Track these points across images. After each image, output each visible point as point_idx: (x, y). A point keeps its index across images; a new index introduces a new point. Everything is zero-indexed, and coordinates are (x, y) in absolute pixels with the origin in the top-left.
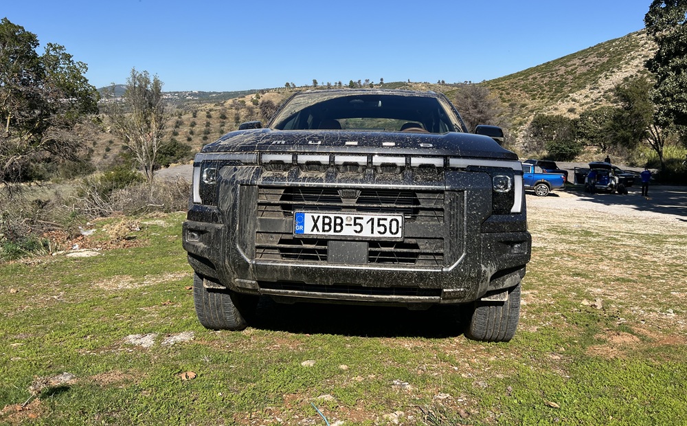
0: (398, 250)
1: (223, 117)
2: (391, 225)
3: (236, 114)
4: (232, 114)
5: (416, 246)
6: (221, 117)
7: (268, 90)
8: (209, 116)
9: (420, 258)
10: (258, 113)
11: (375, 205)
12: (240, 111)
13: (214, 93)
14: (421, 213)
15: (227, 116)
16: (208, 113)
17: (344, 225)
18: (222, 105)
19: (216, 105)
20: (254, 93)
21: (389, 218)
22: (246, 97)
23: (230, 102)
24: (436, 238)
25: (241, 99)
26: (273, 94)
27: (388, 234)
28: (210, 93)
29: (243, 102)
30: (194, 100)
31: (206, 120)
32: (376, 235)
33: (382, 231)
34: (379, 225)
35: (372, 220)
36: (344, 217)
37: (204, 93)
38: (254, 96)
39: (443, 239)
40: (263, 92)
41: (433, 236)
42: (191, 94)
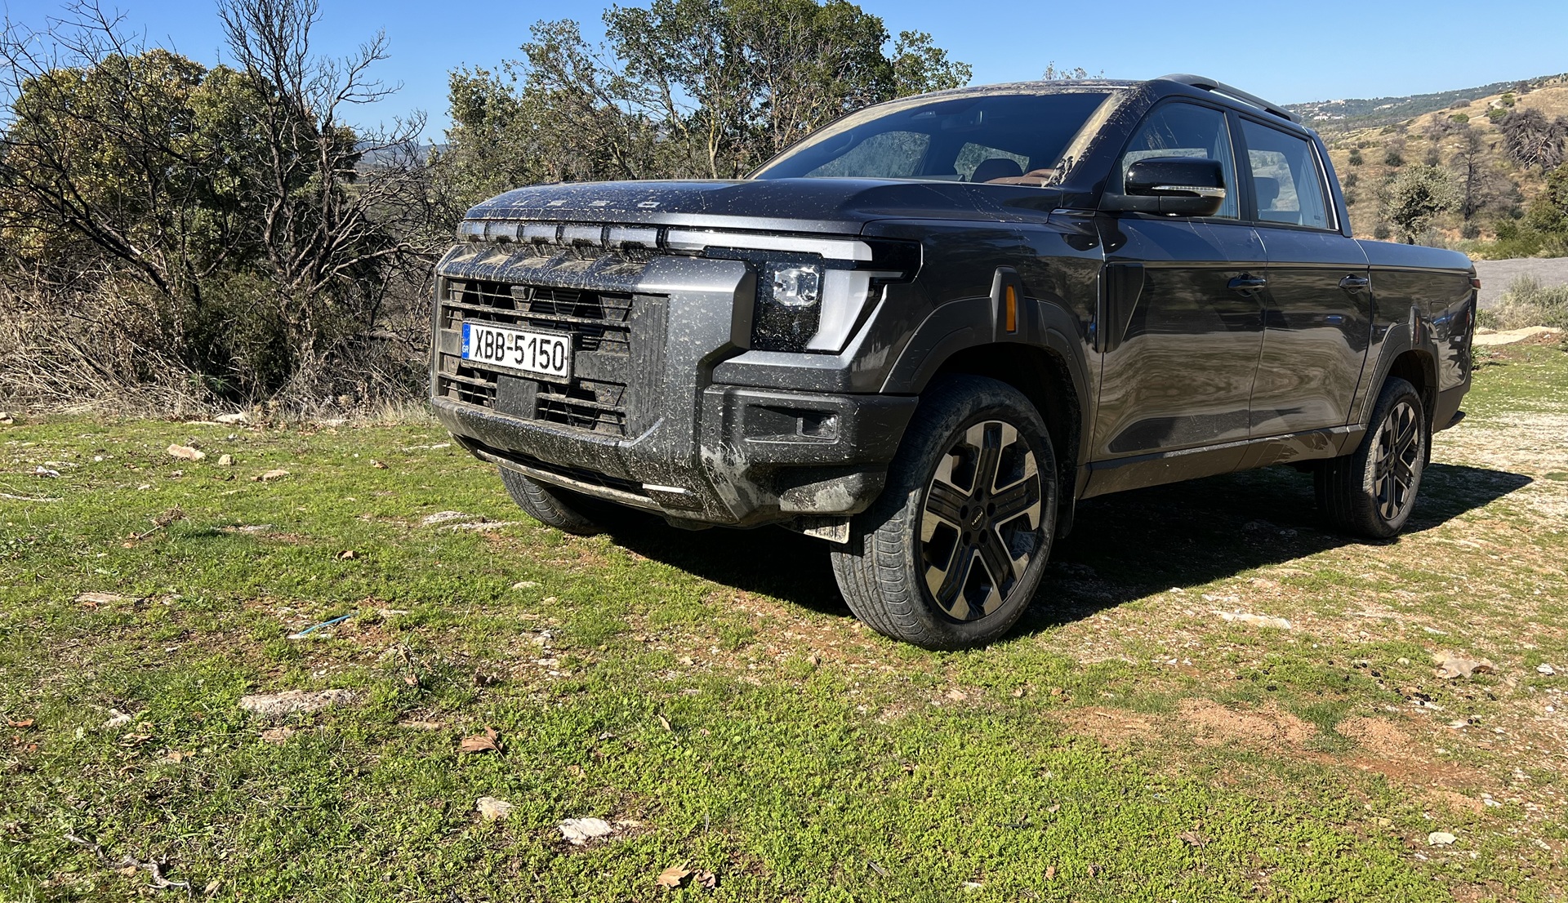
0: (574, 401)
1: (1395, 160)
2: (554, 352)
3: (1430, 152)
4: (1418, 151)
5: (591, 396)
6: (1387, 162)
7: (1541, 83)
8: (1356, 161)
9: (602, 418)
10: (1493, 146)
11: (543, 317)
12: (1443, 142)
13: (1387, 100)
14: (608, 335)
15: (1405, 158)
16: (1354, 152)
17: (505, 348)
18: (1403, 129)
19: (1386, 131)
20: (1499, 92)
21: (554, 340)
22: (1474, 104)
23: (1425, 120)
24: (615, 384)
25: (1455, 112)
26: (1554, 90)
27: (551, 370)
28: (1377, 102)
29: (1463, 118)
30: (1331, 122)
31: (1347, 171)
32: (538, 369)
33: (545, 363)
34: (542, 352)
35: (534, 341)
36: (505, 333)
37: (1360, 104)
38: (1496, 102)
39: (625, 385)
40: (1524, 87)
41: (611, 380)
42: (1328, 108)
